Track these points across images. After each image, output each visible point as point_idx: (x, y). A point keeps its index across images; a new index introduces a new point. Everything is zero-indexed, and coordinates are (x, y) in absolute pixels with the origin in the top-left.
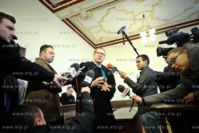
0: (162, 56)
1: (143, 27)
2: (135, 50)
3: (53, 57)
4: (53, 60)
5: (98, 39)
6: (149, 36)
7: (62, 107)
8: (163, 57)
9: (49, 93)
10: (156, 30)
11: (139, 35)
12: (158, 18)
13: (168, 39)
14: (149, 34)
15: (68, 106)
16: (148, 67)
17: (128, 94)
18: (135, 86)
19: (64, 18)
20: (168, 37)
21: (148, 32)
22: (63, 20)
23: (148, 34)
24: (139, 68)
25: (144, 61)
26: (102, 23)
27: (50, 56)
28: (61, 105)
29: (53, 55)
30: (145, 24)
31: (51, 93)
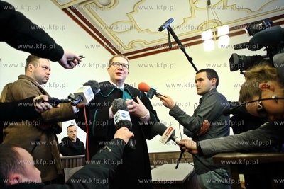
0: (239, 71)
1: (207, 22)
2: (190, 60)
3: (49, 74)
4: (47, 79)
5: (126, 43)
6: (217, 38)
7: (62, 159)
8: (242, 73)
9: (39, 134)
10: (232, 29)
11: (200, 37)
12: (235, 7)
13: (251, 40)
14: (218, 35)
15: (73, 159)
16: (215, 90)
17: (172, 138)
18: (188, 122)
19: (66, 7)
20: (252, 37)
21: (216, 33)
22: (65, 10)
23: (215, 36)
24: (200, 91)
25: (210, 79)
26: (134, 16)
27: (42, 73)
28: (61, 156)
29: (48, 71)
30: (211, 18)
31: (43, 133)
